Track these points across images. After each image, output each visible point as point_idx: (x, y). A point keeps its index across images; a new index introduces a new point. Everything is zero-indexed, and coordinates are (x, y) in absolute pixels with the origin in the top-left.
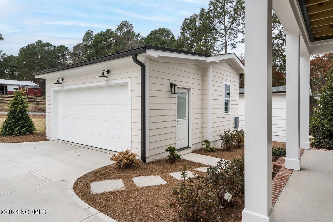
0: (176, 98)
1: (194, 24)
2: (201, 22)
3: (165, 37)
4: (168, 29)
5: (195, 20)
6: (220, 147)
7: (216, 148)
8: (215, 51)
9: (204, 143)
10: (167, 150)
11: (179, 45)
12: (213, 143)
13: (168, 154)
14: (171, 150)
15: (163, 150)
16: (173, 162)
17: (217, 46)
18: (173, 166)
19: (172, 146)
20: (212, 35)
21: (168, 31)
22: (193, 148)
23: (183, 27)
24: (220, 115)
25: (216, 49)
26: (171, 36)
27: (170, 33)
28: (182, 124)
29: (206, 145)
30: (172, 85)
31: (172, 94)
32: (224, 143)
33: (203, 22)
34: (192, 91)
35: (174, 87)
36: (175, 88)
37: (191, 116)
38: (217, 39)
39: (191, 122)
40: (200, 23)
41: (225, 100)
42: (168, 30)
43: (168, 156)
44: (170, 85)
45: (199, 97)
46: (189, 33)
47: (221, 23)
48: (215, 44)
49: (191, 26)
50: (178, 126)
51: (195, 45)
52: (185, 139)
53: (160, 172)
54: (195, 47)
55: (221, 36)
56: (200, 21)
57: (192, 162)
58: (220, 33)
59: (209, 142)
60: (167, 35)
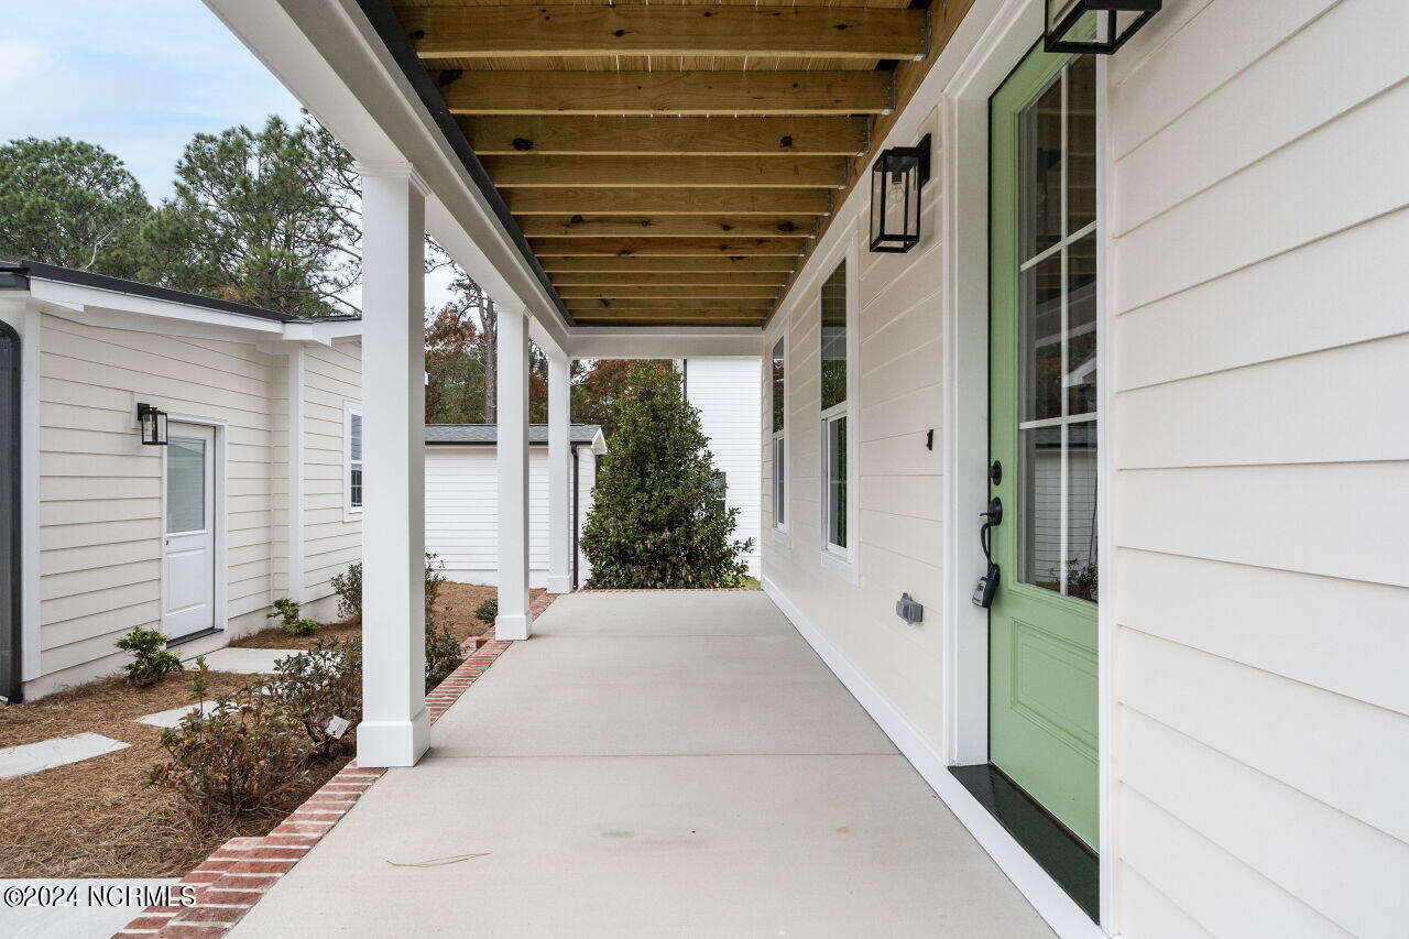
0: (161, 457)
1: (238, 165)
2: (270, 166)
3: (90, 184)
4: (108, 151)
5: (245, 153)
6: (336, 620)
7: (322, 622)
8: (327, 281)
9: (276, 610)
10: (123, 645)
11: (168, 235)
12: (310, 607)
13: (130, 657)
14: (143, 643)
15: (109, 646)
16: (151, 684)
17: (335, 265)
18: (152, 696)
19: (147, 629)
20: (317, 221)
21: (108, 160)
22: (232, 631)
23: (186, 163)
24: (336, 515)
25: (330, 275)
26: (126, 186)
27: (122, 171)
28: (189, 549)
29: (282, 617)
30: (145, 412)
31: (144, 443)
32: (349, 606)
33: (278, 169)
34: (228, 435)
35: (155, 420)
36: (156, 424)
37: (225, 523)
38: (333, 242)
39: (227, 539)
40: (266, 170)
41: (353, 465)
42: (108, 156)
43: (130, 667)
44: (135, 411)
45: (255, 454)
46: (213, 196)
47: (350, 187)
48: (329, 257)
49: (226, 172)
50: (170, 556)
51: (243, 244)
52: (201, 603)
53: (94, 721)
54: (242, 252)
55: (349, 235)
56: (263, 160)
57: (229, 674)
58: (346, 224)
59: (293, 605)
60: (104, 177)
